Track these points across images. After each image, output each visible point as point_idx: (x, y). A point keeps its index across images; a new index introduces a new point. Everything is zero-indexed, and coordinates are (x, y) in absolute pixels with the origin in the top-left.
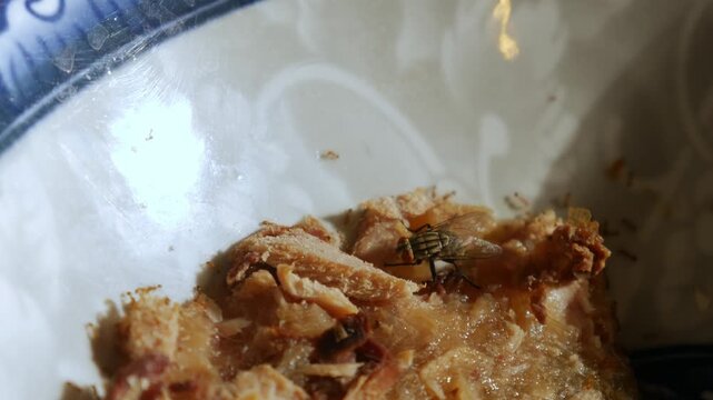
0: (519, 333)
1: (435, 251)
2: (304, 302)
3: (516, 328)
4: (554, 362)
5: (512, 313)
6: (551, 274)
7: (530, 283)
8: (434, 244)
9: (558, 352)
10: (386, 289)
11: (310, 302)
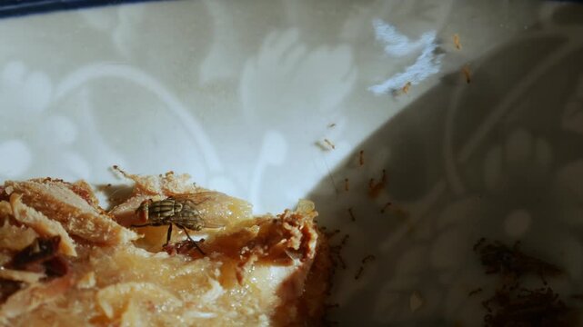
0: (217, 290)
1: (167, 214)
2: (23, 226)
3: (216, 285)
4: (244, 318)
5: (217, 273)
6: (263, 247)
7: (243, 252)
8: (169, 208)
9: (251, 312)
10: (105, 231)
11: (27, 226)
